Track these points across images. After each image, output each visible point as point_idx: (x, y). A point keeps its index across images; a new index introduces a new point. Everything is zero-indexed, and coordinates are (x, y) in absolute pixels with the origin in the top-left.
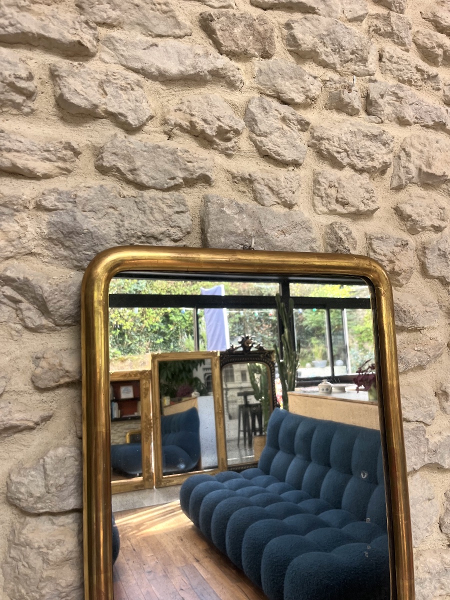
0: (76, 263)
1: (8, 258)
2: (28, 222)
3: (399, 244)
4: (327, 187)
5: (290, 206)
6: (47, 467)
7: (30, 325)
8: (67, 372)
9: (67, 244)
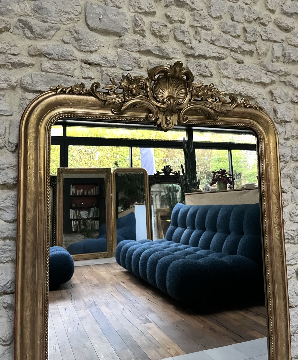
0: (42, 19)
1: (21, 16)
2: (27, 5)
3: (162, 25)
4: (134, 2)
5: (119, 8)
6: (32, 76)
7: (28, 36)
8: (38, 50)
9: (39, 12)
